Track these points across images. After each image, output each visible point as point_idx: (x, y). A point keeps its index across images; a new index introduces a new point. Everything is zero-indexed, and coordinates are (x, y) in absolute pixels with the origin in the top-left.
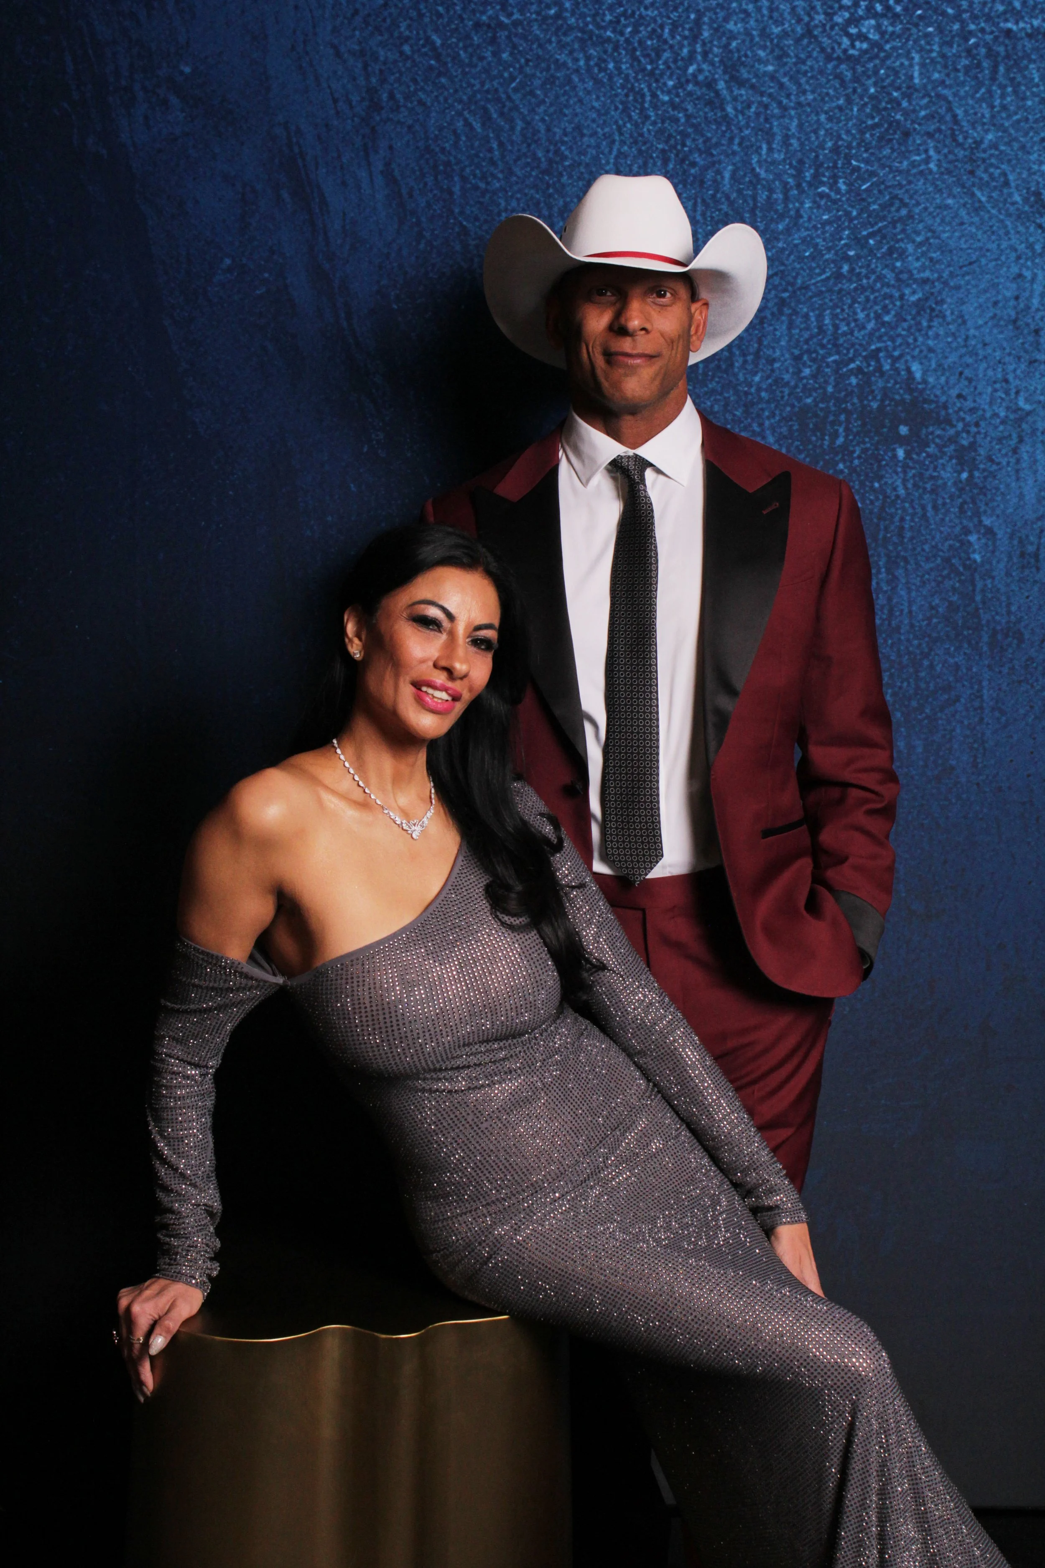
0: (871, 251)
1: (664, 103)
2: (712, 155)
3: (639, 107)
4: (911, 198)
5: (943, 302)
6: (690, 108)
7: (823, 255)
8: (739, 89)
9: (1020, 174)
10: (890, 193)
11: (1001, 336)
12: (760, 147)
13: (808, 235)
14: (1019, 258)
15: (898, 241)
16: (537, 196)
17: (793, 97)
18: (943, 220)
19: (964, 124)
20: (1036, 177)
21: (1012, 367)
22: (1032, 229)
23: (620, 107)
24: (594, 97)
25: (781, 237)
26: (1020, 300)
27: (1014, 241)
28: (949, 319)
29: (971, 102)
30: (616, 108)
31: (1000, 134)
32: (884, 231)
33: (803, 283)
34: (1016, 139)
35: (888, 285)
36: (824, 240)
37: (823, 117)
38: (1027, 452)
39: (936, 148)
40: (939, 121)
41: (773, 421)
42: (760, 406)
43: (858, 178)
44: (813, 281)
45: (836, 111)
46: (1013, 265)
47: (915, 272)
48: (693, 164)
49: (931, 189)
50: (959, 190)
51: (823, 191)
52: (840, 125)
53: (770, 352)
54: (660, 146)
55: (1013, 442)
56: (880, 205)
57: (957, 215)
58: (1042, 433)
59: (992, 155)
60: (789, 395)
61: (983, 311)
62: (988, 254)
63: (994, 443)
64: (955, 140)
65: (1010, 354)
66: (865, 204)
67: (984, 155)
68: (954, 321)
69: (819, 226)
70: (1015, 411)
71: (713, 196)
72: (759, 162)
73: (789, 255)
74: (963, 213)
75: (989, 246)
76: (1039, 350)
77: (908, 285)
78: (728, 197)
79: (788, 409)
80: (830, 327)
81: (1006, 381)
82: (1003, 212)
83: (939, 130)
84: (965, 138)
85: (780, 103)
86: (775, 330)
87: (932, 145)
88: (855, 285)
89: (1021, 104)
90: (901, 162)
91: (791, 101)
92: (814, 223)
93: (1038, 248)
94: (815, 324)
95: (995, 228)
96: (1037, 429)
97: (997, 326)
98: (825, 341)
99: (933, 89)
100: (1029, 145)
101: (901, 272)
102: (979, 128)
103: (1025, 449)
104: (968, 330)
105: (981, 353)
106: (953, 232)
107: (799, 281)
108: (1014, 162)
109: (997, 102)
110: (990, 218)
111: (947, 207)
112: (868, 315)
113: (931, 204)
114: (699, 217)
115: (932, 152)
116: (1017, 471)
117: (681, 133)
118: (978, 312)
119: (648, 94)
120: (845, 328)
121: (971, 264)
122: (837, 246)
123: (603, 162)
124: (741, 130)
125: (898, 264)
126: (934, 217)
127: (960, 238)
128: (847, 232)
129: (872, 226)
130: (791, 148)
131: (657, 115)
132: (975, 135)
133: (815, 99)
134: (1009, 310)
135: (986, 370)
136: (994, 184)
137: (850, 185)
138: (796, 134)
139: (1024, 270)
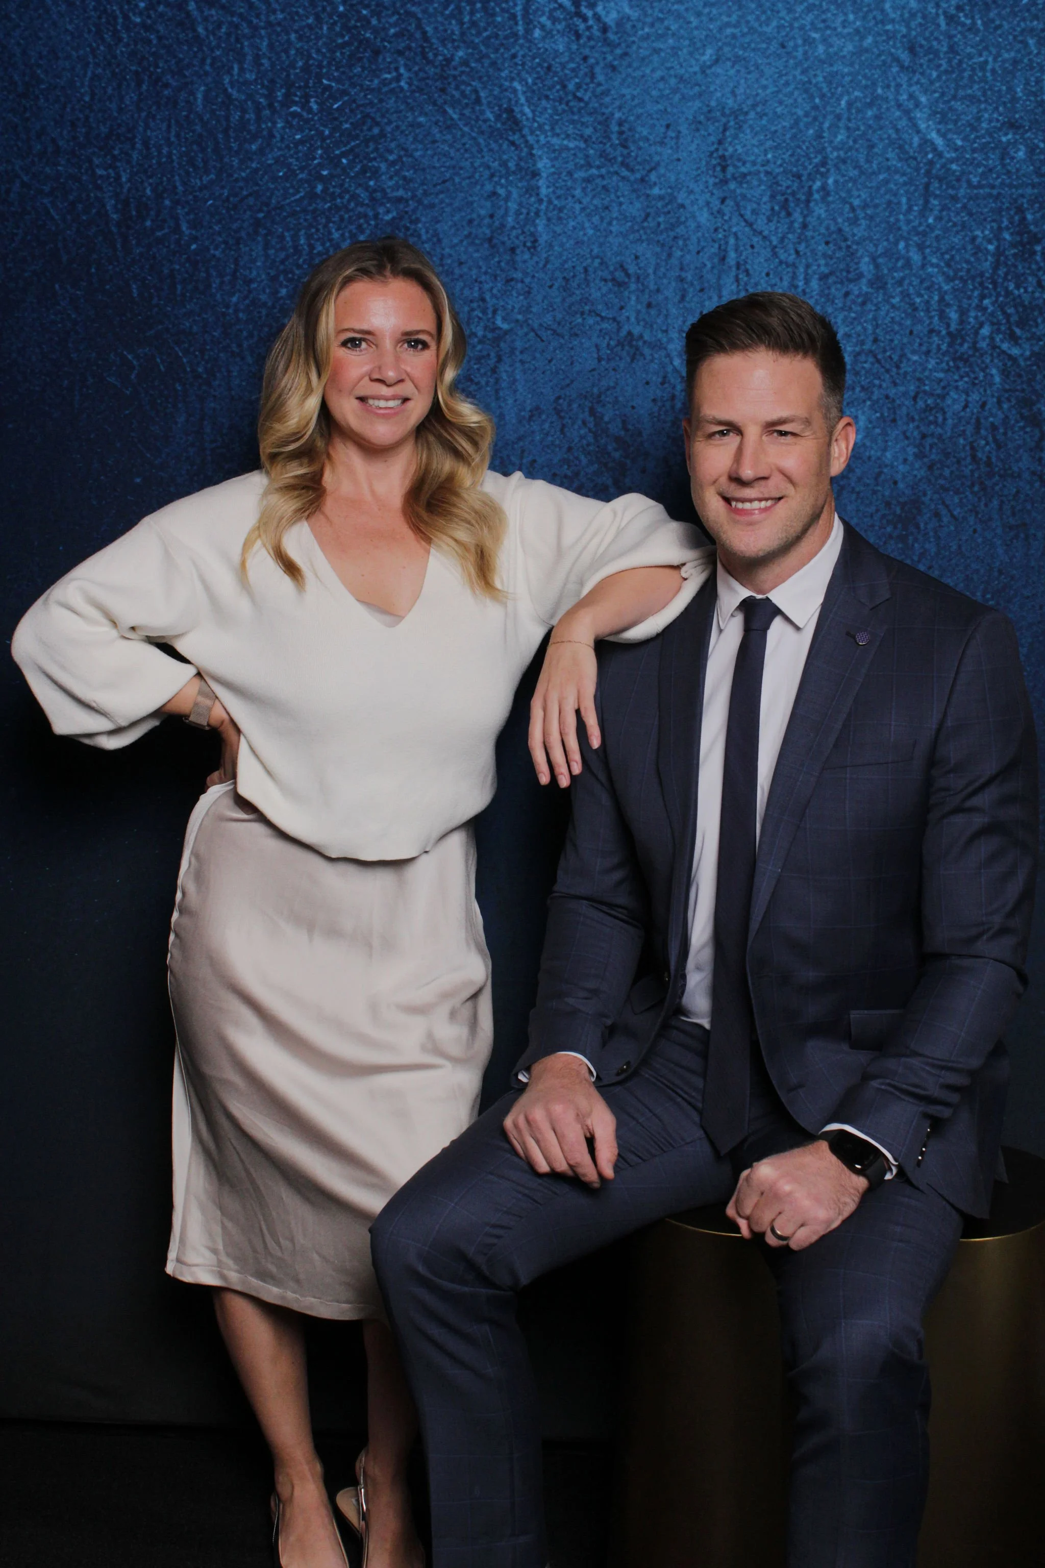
0: (344, 169)
1: (136, 25)
2: (185, 76)
3: (111, 28)
4: (383, 116)
5: (417, 220)
6: (161, 28)
7: (297, 175)
8: (209, 9)
9: (491, 91)
10: (362, 112)
11: (476, 255)
12: (232, 68)
13: (281, 155)
14: (492, 175)
15: (371, 160)
16: (15, 120)
17: (263, 17)
18: (415, 139)
19: (434, 41)
20: (507, 94)
21: (487, 287)
22: (505, 147)
23: (93, 29)
24: (68, 19)
25: (255, 157)
26: (495, 218)
27: (486, 158)
28: (424, 237)
29: (440, 19)
30: (90, 31)
31: (470, 51)
32: (357, 150)
33: (278, 202)
34: (484, 56)
35: (362, 205)
36: (297, 159)
37: (293, 36)
38: (506, 371)
39: (406, 65)
40: (408, 39)
41: (251, 342)
42: (238, 327)
43: (330, 97)
44: (288, 201)
45: (306, 30)
46: (487, 183)
47: (388, 191)
48: (166, 86)
49: (402, 107)
50: (430, 108)
51: (295, 112)
52: (311, 44)
53: (247, 272)
54: (133, 68)
55: (492, 361)
56: (351, 124)
57: (429, 134)
58: (522, 352)
59: (463, 72)
60: (267, 315)
61: (458, 230)
62: (462, 172)
63: (473, 362)
64: (424, 55)
65: (486, 273)
66: (336, 123)
67: (453, 72)
68: (429, 240)
69: (292, 145)
70: (493, 330)
71: (187, 117)
72: (231, 82)
73: (263, 176)
74: (435, 130)
75: (463, 164)
76: (516, 269)
77: (382, 204)
78: (201, 119)
79: (266, 329)
80: (305, 247)
81: (483, 300)
82: (476, 130)
83: (409, 48)
84: (436, 55)
85: (250, 23)
86: (251, 250)
87: (402, 62)
88: (329, 204)
89: (490, 20)
90: (371, 81)
91: (261, 20)
92: (287, 143)
93: (512, 165)
94: (290, 243)
95: (467, 146)
96: (516, 349)
97: (473, 243)
98: (301, 261)
99: (402, 6)
100: (499, 62)
101: (375, 191)
102: (450, 45)
103: (503, 368)
104: (443, 249)
105: (457, 271)
106: (427, 150)
107: (273, 201)
108: (485, 79)
109: (467, 19)
110: (463, 136)
111: (420, 125)
112: (343, 235)
113: (403, 122)
114: (173, 139)
115: (402, 70)
116: (497, 391)
117: (154, 54)
118: (453, 230)
119: (120, 16)
120: (320, 248)
121: (444, 182)
122: (310, 165)
123: (78, 84)
124: (212, 50)
125: (372, 183)
126: (406, 135)
127: (432, 157)
128: (320, 152)
129: (345, 146)
130: (262, 68)
131: (129, 37)
132: (446, 52)
133: (285, 18)
134: (484, 228)
135: (462, 289)
136: (466, 101)
137: (320, 104)
138: (268, 55)
139: (498, 187)
